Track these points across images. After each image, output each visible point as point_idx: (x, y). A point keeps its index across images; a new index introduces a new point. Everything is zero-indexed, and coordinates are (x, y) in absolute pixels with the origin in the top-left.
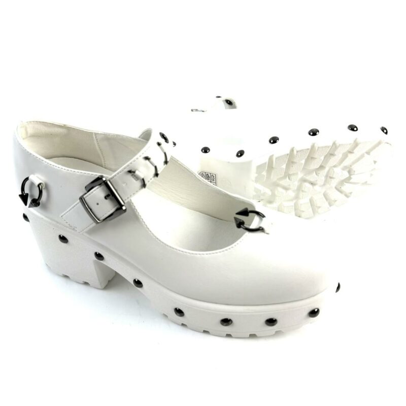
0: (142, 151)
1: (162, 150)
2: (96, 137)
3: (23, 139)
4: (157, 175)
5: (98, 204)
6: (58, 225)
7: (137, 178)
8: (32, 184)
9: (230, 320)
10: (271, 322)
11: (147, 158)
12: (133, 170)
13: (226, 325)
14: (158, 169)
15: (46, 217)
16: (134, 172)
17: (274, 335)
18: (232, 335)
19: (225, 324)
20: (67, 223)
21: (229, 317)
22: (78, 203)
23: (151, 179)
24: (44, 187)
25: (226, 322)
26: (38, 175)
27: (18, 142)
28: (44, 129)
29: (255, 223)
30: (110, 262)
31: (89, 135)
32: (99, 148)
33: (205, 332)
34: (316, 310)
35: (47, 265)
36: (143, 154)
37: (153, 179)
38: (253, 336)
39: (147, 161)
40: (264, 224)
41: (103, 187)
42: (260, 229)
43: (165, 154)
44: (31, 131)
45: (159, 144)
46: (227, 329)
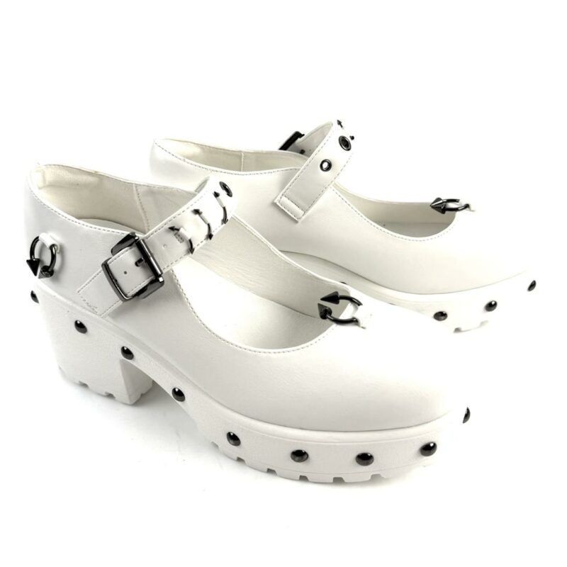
0: (192, 202)
1: (221, 203)
2: (137, 190)
3: (40, 188)
4: (210, 236)
5: (125, 273)
6: (74, 305)
7: (181, 238)
8: (43, 245)
9: (305, 453)
10: (365, 459)
11: (197, 212)
12: (176, 227)
13: (299, 461)
14: (213, 228)
15: (59, 294)
16: (178, 230)
17: (370, 480)
18: (309, 478)
19: (297, 458)
20: (85, 300)
21: (304, 449)
22: (100, 272)
23: (202, 242)
24: (58, 251)
25: (299, 455)
26: (51, 234)
27: (30, 188)
28: (68, 176)
29: (348, 312)
30: (142, 362)
31: (128, 186)
32: (142, 206)
33: (270, 471)
34: (432, 445)
35: (60, 368)
36: (192, 205)
37: (205, 242)
38: (338, 481)
39: (197, 216)
40: (359, 314)
41: (135, 249)
42: (353, 321)
43: (224, 209)
44: (50, 177)
45: (216, 195)
46: (300, 467)
